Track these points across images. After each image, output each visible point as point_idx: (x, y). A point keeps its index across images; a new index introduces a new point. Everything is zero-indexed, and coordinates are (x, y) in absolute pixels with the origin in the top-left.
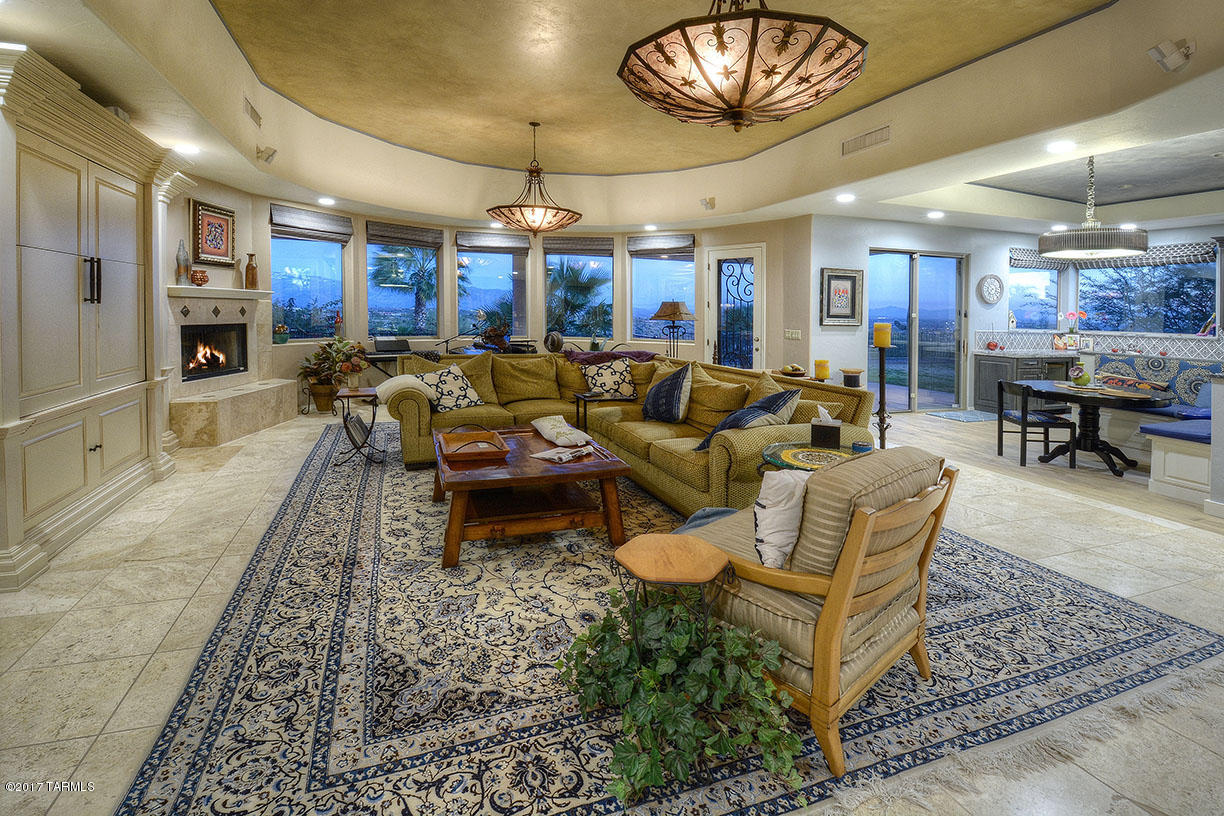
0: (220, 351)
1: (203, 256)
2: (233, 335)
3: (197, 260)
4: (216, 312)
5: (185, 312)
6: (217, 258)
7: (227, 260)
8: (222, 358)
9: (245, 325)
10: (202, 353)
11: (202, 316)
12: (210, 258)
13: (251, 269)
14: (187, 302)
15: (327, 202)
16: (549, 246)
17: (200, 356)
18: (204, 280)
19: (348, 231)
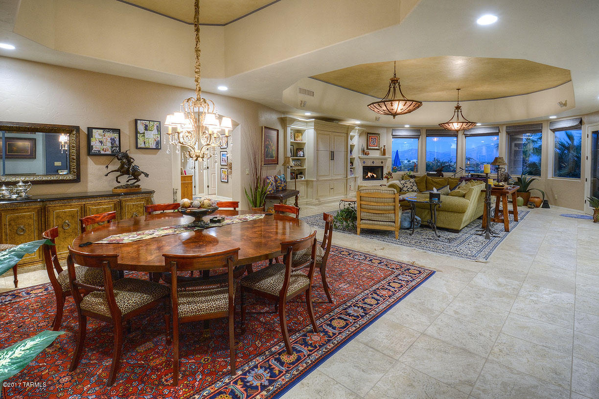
0: (375, 174)
1: (369, 147)
2: (380, 169)
3: (368, 149)
4: (373, 162)
5: (364, 162)
6: (373, 148)
7: (377, 148)
8: (375, 176)
9: (383, 167)
10: (370, 174)
11: (369, 164)
12: (371, 148)
13: (384, 150)
14: (365, 160)
15: (407, 126)
16: (508, 131)
17: (369, 175)
18: (369, 154)
19: (419, 134)
